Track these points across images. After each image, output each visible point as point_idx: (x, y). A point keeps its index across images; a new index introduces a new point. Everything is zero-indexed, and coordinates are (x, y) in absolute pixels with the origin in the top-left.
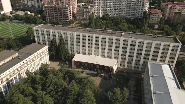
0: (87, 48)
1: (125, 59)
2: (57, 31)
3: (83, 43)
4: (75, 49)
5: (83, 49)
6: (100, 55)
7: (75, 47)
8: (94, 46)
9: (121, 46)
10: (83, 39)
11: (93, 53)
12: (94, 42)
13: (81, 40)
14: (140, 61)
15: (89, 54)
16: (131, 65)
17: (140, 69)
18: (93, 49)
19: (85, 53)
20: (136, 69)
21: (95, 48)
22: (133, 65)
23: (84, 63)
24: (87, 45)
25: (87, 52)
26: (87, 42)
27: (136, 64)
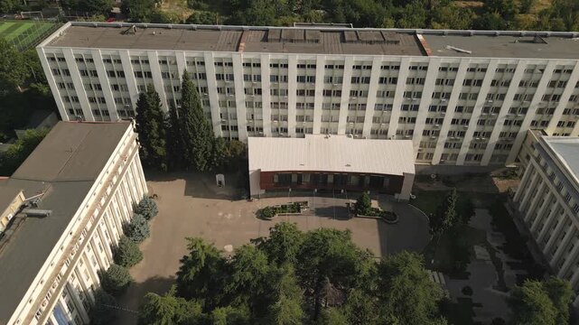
0: (292, 112)
1: (437, 134)
2: (154, 56)
3: (275, 92)
4: (242, 122)
5: (275, 118)
6: (342, 131)
7: (242, 113)
8: (319, 99)
9: (429, 88)
10: (275, 78)
11: (317, 125)
12: (320, 86)
13: (266, 84)
14: (488, 135)
15: (301, 132)
16: (455, 151)
17: (485, 161)
18: (318, 112)
19: (281, 132)
20: (472, 162)
21: (326, 107)
22: (464, 150)
23: (300, 174)
24: (293, 99)
25: (292, 124)
26: (293, 86)
27: (474, 146)
